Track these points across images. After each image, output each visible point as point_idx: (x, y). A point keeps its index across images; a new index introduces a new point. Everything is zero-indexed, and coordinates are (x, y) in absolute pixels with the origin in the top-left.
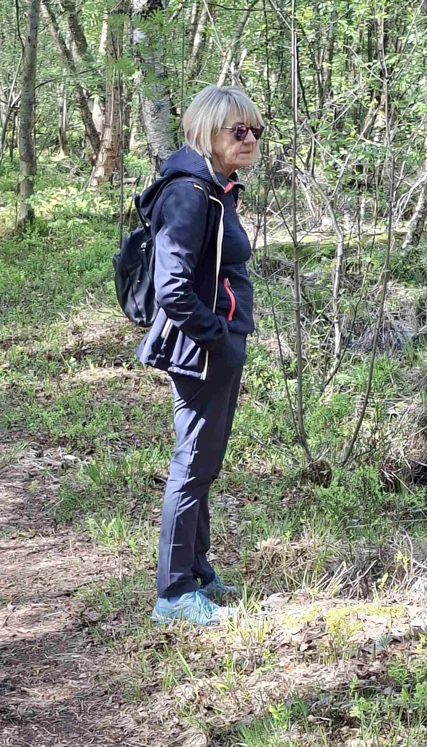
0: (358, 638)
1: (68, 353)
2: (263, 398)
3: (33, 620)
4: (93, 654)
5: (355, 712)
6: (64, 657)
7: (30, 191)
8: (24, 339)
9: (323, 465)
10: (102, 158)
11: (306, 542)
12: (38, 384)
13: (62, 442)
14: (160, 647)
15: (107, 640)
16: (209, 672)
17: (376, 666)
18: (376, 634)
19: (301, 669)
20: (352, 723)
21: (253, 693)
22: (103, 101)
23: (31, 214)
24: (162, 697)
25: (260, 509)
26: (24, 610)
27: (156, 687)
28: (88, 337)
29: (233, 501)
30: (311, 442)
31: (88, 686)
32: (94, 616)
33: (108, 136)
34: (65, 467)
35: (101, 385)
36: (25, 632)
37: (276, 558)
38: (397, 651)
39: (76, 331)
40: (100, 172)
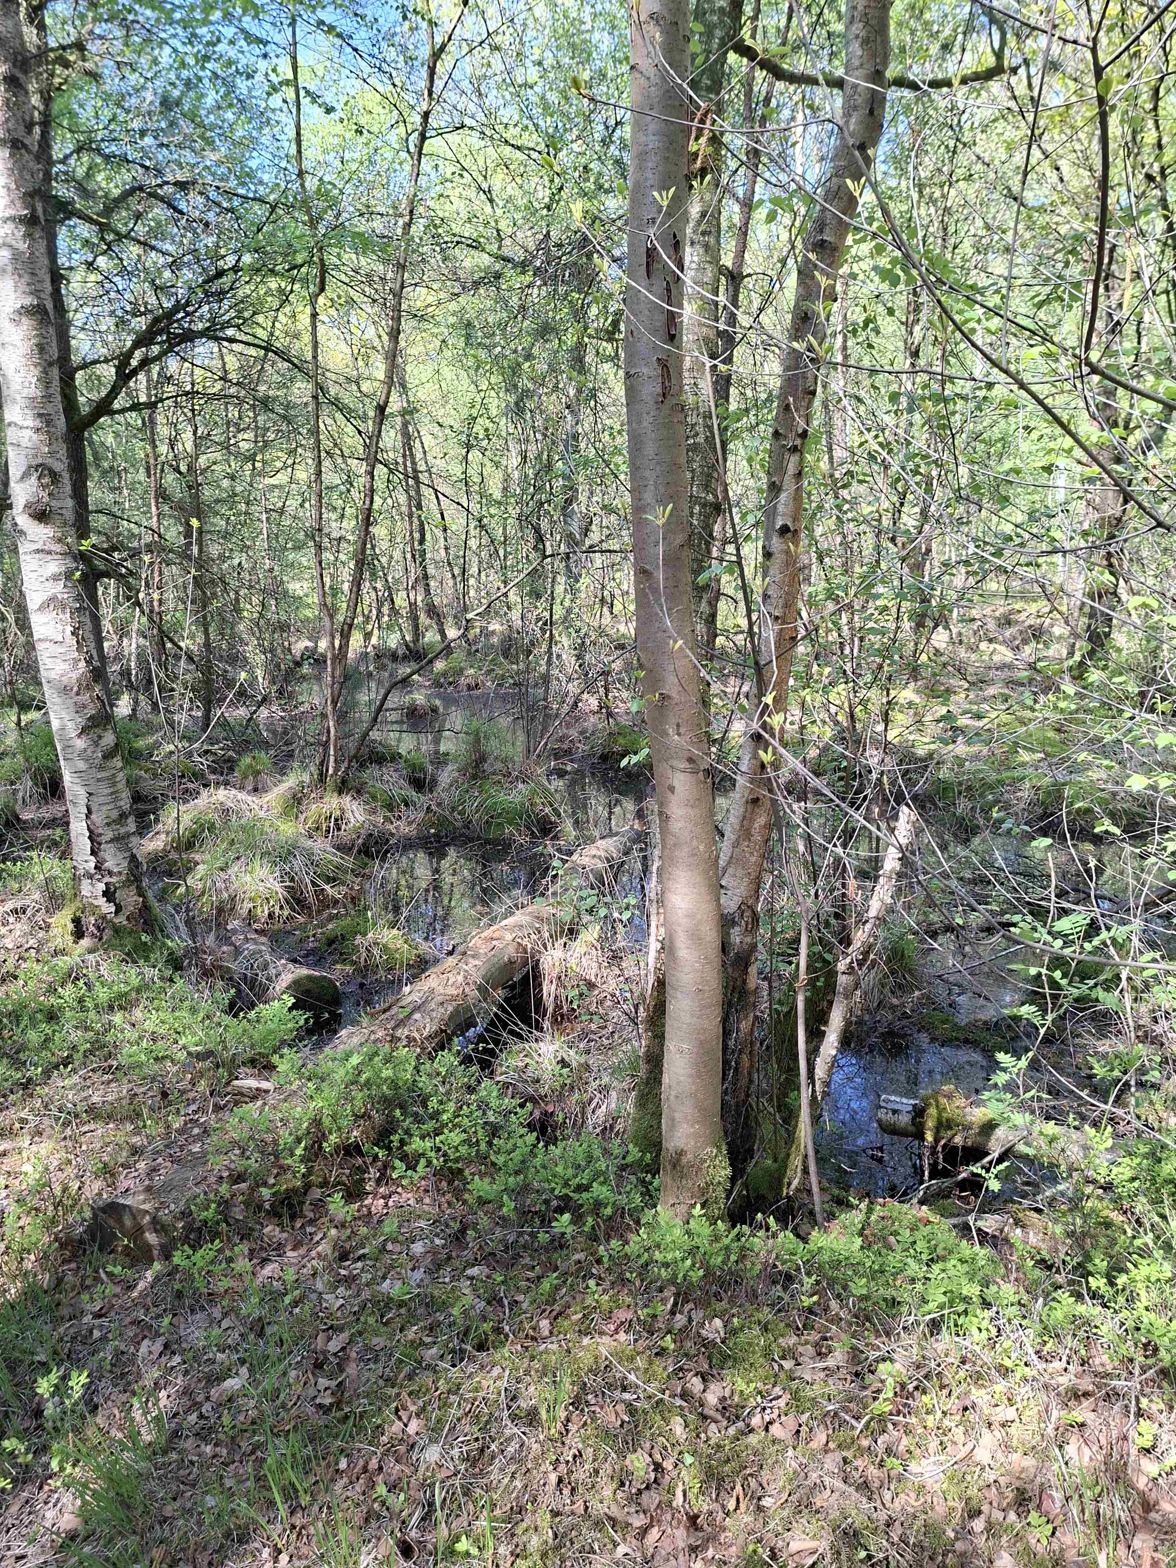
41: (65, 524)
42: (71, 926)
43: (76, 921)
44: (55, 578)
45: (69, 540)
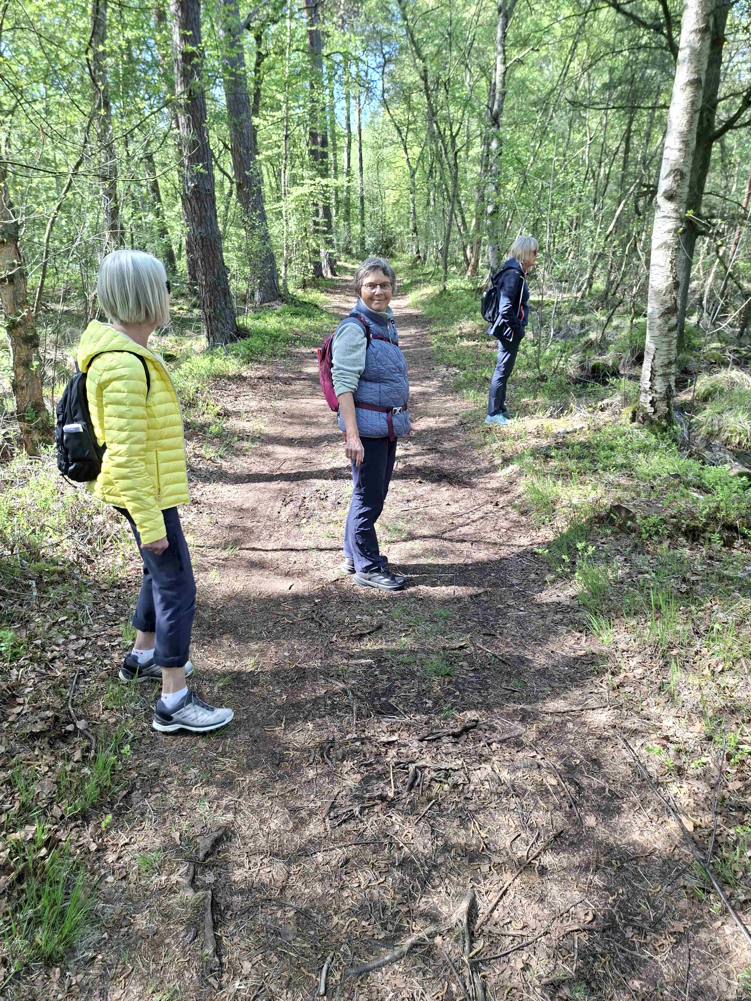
0: (555, 431)
1: (457, 336)
2: (524, 353)
3: (445, 422)
4: (464, 433)
5: (553, 454)
6: (454, 434)
7: (445, 280)
8: (442, 331)
9: (545, 376)
10: (470, 268)
11: (538, 400)
12: (447, 347)
13: (455, 366)
14: (487, 432)
15: (469, 429)
16: (504, 440)
17: (561, 440)
18: (561, 430)
19: (535, 440)
20: (551, 457)
21: (518, 447)
22: (472, 248)
23: (445, 288)
24: (487, 447)
25: (522, 389)
26: (442, 419)
27: (486, 444)
28: (464, 331)
29: (513, 386)
30: (541, 368)
31: (463, 443)
32: (465, 421)
33: (473, 261)
34: (456, 374)
35: (468, 347)
36: (442, 425)
37: (528, 405)
38: (568, 436)
39: (460, 329)
40: (469, 273)
41: (681, 202)
42: (630, 415)
43: (634, 413)
44: (669, 232)
45: (681, 210)
